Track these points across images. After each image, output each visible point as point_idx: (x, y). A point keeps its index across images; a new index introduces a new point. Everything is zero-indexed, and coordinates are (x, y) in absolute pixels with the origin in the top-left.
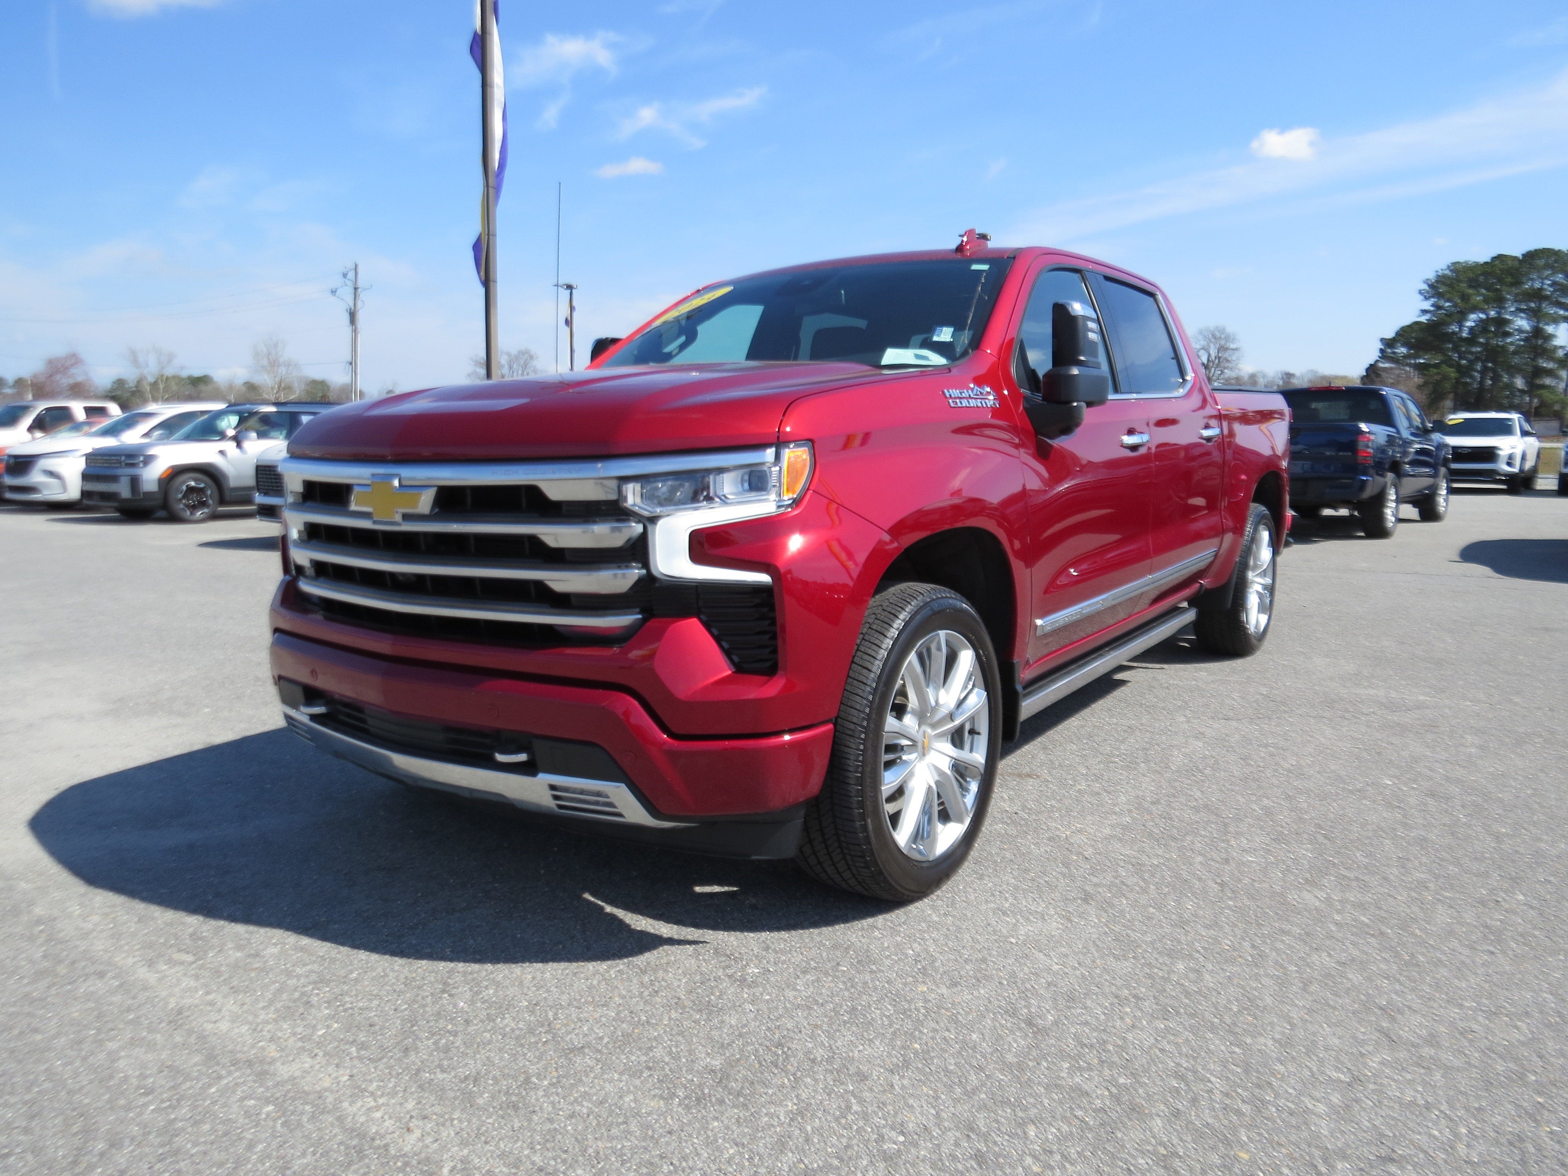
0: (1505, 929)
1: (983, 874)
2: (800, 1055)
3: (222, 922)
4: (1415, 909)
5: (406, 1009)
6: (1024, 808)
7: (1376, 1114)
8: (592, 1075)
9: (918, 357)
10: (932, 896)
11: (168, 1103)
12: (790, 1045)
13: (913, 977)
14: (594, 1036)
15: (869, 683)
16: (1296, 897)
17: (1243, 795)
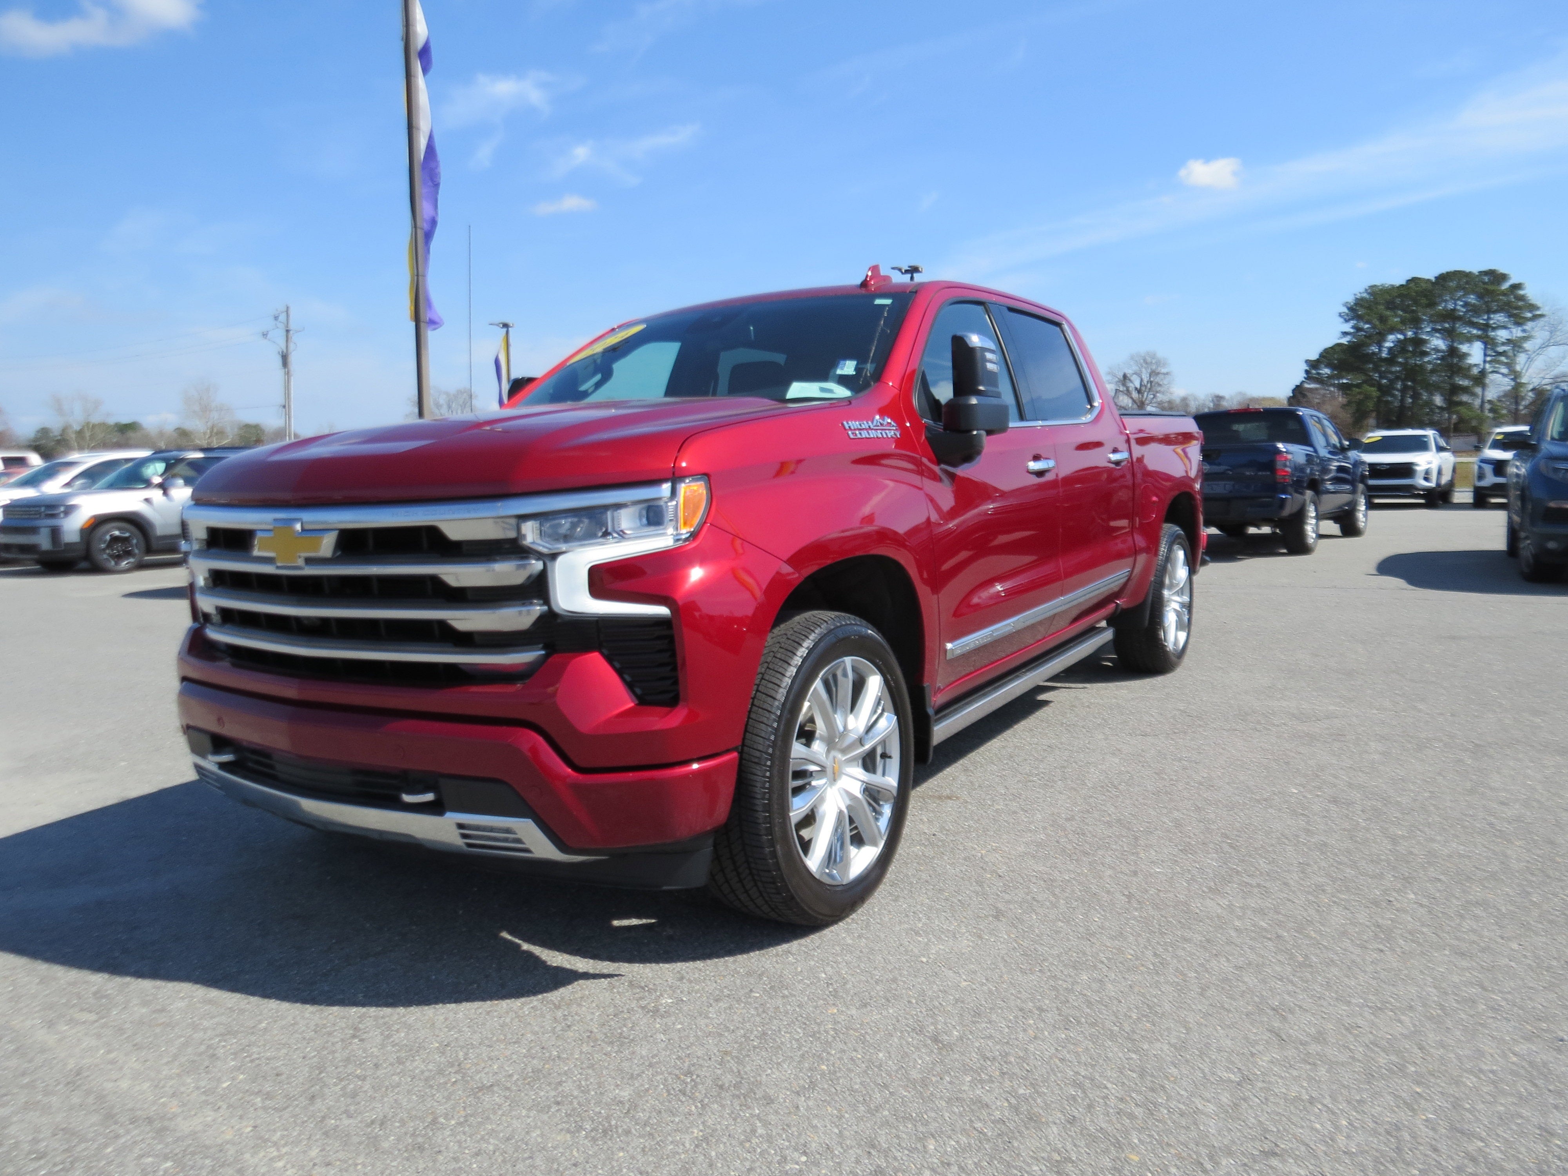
0: (1396, 928)
1: (898, 896)
2: (709, 1082)
3: (128, 979)
4: (1312, 912)
5: (314, 1056)
6: (942, 829)
7: (1262, 1110)
8: (500, 1112)
9: (823, 390)
10: (847, 919)
11: (61, 1166)
12: (699, 1072)
13: (825, 1000)
14: (504, 1073)
15: (773, 710)
16: (1199, 905)
17: (1154, 808)
